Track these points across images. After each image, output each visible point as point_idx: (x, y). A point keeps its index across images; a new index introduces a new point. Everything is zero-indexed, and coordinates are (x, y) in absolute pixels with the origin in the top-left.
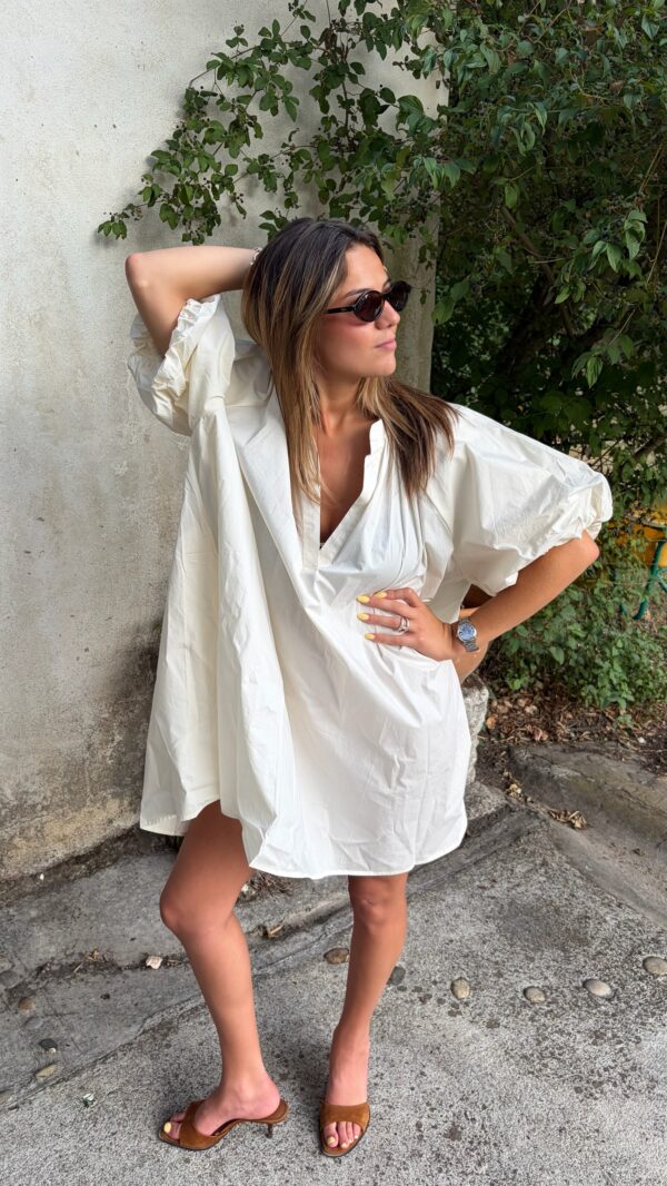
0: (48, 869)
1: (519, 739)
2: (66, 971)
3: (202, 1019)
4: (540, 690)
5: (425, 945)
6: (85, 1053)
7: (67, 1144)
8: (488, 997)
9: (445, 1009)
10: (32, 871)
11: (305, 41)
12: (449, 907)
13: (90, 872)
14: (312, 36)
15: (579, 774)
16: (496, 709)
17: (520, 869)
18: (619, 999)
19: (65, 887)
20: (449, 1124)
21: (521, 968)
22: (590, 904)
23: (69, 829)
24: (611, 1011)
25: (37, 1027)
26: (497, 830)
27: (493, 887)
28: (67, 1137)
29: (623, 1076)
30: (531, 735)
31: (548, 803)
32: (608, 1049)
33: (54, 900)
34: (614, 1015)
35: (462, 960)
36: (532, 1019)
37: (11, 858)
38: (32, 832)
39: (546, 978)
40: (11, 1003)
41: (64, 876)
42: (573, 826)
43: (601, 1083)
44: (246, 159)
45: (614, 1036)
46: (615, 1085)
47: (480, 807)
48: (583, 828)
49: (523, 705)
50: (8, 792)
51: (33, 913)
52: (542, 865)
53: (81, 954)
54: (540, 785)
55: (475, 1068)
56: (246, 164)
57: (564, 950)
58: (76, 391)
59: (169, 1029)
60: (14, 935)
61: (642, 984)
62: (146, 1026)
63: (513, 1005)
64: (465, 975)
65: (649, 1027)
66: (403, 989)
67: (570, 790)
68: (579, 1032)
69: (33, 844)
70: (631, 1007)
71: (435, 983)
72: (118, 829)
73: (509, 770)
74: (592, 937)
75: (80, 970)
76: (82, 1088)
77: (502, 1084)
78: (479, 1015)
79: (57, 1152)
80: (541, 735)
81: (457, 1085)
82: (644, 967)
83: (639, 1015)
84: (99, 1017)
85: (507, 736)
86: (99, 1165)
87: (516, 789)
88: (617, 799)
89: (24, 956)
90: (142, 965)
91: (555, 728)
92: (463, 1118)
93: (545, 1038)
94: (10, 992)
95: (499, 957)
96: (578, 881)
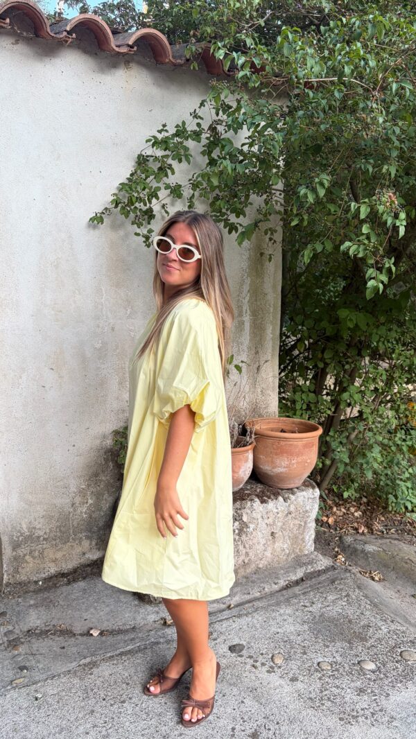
0: (45, 579)
1: (349, 531)
2: (44, 634)
3: (115, 662)
4: (364, 503)
5: (261, 634)
6: (42, 674)
7: (21, 718)
8: (294, 665)
9: (265, 669)
10: (35, 579)
11: (198, 130)
12: (281, 615)
13: (69, 583)
14: (202, 127)
15: (381, 550)
16: (335, 513)
17: (331, 598)
18: (380, 672)
19: (53, 590)
20: (253, 730)
21: (319, 650)
22: (373, 619)
23: (59, 555)
24: (373, 678)
25: (20, 659)
26: (323, 578)
27: (311, 606)
28: (21, 714)
29: (373, 714)
30: (356, 529)
31: (360, 566)
32: (366, 699)
33: (45, 596)
34: (374, 680)
35: (282, 643)
36: (320, 679)
37: (23, 568)
38: (37, 554)
39: (334, 657)
40: (8, 647)
41: (53, 584)
42: (373, 579)
43: (357, 717)
44: (165, 184)
45: (372, 692)
46: (366, 718)
47: (315, 565)
48: (380, 580)
49: (353, 511)
50: (24, 526)
51: (32, 602)
52: (346, 596)
53: (54, 625)
54: (356, 556)
55: (277, 702)
56: (164, 185)
57: (350, 643)
58: (75, 302)
59: (94, 666)
60: (19, 613)
61: (397, 665)
62: (81, 663)
63: (310, 670)
64: (282, 651)
65: (397, 688)
66: (241, 656)
67: (374, 559)
68: (349, 688)
69: (36, 561)
70: (387, 677)
71: (262, 654)
72: (88, 559)
73: (339, 547)
74: (370, 637)
75: (51, 634)
76: (36, 691)
77: (292, 713)
78: (287, 674)
79: (13, 721)
80: (362, 529)
81: (263, 710)
82: (401, 655)
83: (392, 682)
84: (56, 657)
85: (341, 529)
86: (36, 730)
87: (341, 558)
88: (404, 564)
89: (22, 624)
90: (88, 634)
91: (372, 525)
92: (263, 728)
93: (326, 690)
94: (9, 642)
95: (307, 643)
96: (367, 606)
